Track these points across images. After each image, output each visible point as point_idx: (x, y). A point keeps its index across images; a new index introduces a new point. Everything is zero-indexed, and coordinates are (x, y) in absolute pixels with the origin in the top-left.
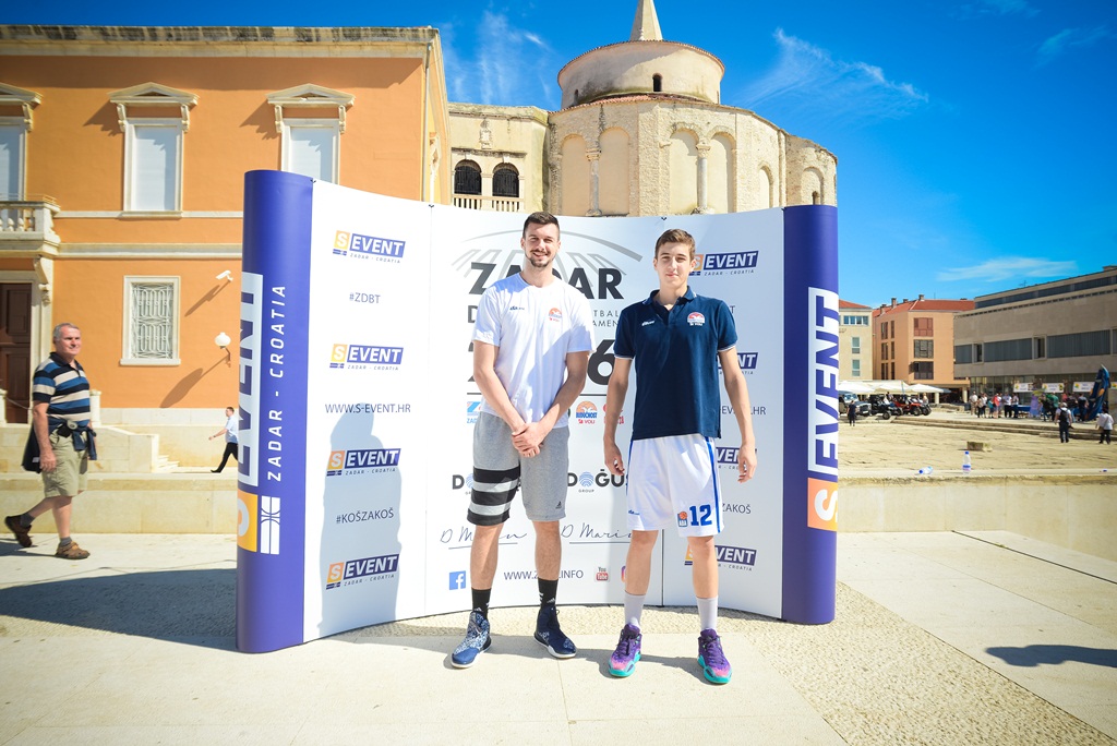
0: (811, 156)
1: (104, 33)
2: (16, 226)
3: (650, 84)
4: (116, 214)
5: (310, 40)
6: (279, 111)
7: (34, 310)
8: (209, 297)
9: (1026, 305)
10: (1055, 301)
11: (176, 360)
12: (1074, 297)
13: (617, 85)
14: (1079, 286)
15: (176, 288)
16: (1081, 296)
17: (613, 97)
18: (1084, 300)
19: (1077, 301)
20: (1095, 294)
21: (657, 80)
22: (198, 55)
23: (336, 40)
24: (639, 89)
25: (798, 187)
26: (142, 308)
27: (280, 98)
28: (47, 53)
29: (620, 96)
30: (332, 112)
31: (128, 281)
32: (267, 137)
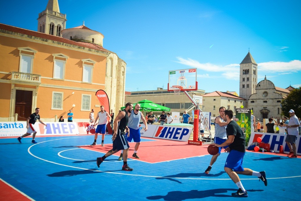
0: (123, 63)
1: (53, 42)
2: (29, 79)
3: (92, 40)
4: (51, 78)
5: (90, 51)
6: (83, 63)
7: (33, 97)
8: (68, 97)
9: (144, 96)
10: (150, 95)
11: (62, 109)
12: (155, 95)
13: (84, 39)
14: (156, 93)
15: (62, 95)
16: (156, 95)
17: (82, 42)
18: (157, 96)
19: (155, 96)
20: (159, 95)
21: (93, 39)
22: (69, 49)
23: (95, 52)
24: (89, 41)
25: (120, 70)
26: (55, 98)
27: (84, 60)
28: (39, 43)
29: (85, 42)
30: (92, 64)
31: (53, 92)
32: (80, 67)
